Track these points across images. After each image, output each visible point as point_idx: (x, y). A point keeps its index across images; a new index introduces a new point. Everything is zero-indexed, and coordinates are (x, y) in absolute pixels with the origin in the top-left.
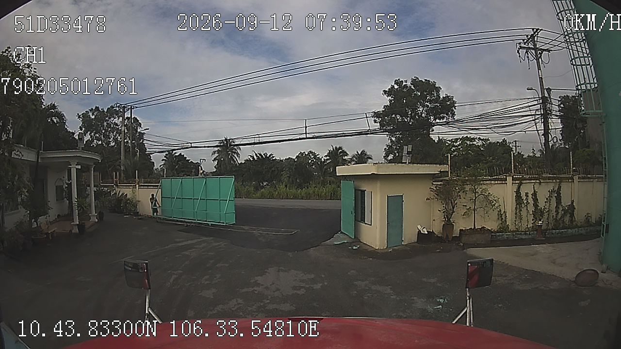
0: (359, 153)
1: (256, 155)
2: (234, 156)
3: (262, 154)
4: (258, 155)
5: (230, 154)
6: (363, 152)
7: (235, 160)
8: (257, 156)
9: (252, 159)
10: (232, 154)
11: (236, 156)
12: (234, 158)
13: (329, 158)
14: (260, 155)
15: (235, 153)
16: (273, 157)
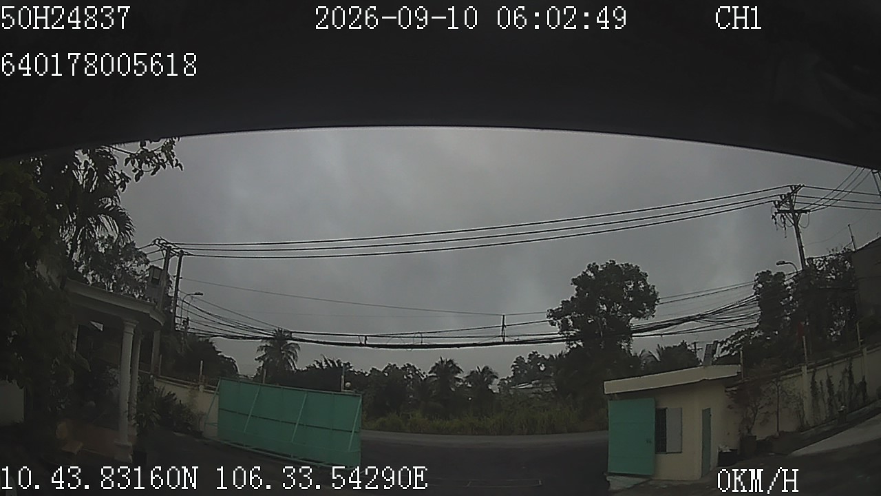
0: (481, 370)
1: (326, 361)
2: (290, 358)
3: (335, 361)
4: (329, 362)
5: (283, 354)
6: (486, 369)
7: (292, 364)
8: (326, 363)
9: (318, 367)
10: (287, 355)
11: (292, 357)
12: (289, 361)
13: (435, 375)
14: (332, 362)
15: (291, 353)
16: (351, 367)
